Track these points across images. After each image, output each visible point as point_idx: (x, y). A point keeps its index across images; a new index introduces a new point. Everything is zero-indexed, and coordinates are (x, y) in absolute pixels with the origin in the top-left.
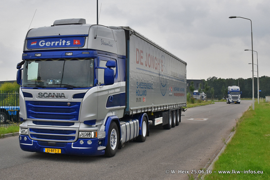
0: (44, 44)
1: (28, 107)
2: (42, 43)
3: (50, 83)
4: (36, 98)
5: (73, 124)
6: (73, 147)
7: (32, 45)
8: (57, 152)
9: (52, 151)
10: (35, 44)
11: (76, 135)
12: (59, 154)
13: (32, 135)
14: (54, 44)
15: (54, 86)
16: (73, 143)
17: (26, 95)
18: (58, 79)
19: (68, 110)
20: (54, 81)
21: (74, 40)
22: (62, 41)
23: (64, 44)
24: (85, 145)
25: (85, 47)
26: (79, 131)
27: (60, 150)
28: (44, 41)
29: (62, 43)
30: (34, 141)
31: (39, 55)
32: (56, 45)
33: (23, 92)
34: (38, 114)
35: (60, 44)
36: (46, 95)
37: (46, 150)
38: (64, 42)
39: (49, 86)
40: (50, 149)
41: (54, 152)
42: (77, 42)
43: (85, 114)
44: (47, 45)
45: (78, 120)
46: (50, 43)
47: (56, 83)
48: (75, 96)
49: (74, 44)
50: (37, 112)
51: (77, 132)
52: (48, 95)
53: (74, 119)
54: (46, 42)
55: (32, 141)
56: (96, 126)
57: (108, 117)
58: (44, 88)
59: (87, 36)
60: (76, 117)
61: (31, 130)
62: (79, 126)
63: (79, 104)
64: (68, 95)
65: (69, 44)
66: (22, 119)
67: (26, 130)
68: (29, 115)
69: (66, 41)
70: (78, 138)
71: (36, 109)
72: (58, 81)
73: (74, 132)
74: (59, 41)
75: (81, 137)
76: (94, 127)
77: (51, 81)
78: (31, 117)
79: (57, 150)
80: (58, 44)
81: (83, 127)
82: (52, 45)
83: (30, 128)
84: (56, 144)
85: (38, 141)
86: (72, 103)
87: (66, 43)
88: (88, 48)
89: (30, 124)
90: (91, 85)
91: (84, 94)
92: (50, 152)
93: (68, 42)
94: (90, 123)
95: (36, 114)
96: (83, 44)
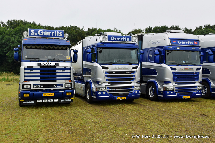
0: (180, 43)
2: (179, 42)
3: (184, 63)
8: (188, 98)
9: (186, 97)
12: (189, 99)
13: (176, 90)
14: (186, 43)
15: (185, 64)
20: (185, 62)
22: (189, 42)
23: (190, 44)
29: (189, 43)
30: (178, 93)
37: (183, 97)
38: (190, 42)
40: (185, 97)
41: (187, 98)
42: (196, 43)
45: (198, 81)
53: (196, 80)
54: (181, 42)
65: (193, 44)
69: (191, 42)
71: (178, 76)
72: (187, 62)
74: (188, 42)
77: (184, 62)
78: (175, 81)
79: (188, 96)
80: (188, 43)
82: (185, 43)
84: (188, 94)
87: (191, 43)
91: (200, 68)
92: (185, 98)
93: (192, 43)
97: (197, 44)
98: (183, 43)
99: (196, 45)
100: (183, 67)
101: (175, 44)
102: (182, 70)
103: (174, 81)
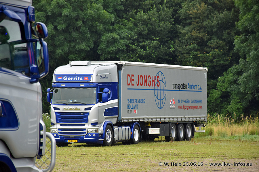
0: (66, 79)
1: (57, 116)
2: (65, 79)
3: (71, 102)
4: (61, 111)
5: (84, 125)
6: (84, 138)
7: (59, 79)
9: (72, 141)
10: (61, 78)
11: (86, 131)
14: (73, 79)
15: (73, 103)
16: (84, 136)
17: (55, 109)
18: (75, 100)
19: (81, 117)
20: (73, 101)
21: (85, 77)
22: (78, 77)
23: (79, 79)
24: (92, 136)
25: (91, 82)
26: (88, 129)
27: (77, 140)
28: (66, 77)
29: (78, 79)
31: (64, 85)
32: (74, 79)
33: (54, 107)
34: (63, 120)
35: (77, 79)
36: (68, 109)
38: (79, 78)
39: (70, 104)
40: (71, 140)
42: (86, 79)
43: (92, 119)
44: (68, 79)
45: (87, 123)
46: (70, 78)
47: (74, 102)
48: (86, 109)
49: (85, 79)
50: (63, 119)
51: (87, 129)
52: (69, 109)
53: (86, 122)
54: (67, 78)
55: (60, 136)
56: (98, 126)
57: (105, 122)
58: (66, 104)
59: (92, 75)
60: (86, 121)
61: (59, 129)
62: (88, 126)
63: (88, 113)
64: (82, 109)
65: (82, 79)
66: (53, 123)
67: (55, 130)
68: (57, 121)
69: (80, 77)
70: (87, 133)
72: (75, 101)
73: (85, 129)
74: (76, 77)
75: (89, 132)
76: (96, 127)
77: (71, 100)
78: (59, 122)
79: (75, 140)
80: (75, 79)
81: (90, 126)
82: (72, 79)
83: (58, 129)
85: (63, 136)
86: (84, 113)
87: (80, 79)
88: (93, 82)
89: (58, 126)
90: (95, 103)
93: (81, 78)
94: (94, 124)
95: (62, 120)
96: (90, 79)
97: (88, 79)
98: (69, 79)
99: (86, 80)
100: (68, 107)
101: (60, 80)
102: (66, 109)
103: (57, 122)
